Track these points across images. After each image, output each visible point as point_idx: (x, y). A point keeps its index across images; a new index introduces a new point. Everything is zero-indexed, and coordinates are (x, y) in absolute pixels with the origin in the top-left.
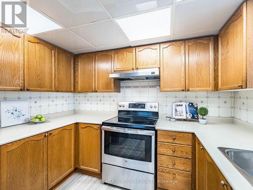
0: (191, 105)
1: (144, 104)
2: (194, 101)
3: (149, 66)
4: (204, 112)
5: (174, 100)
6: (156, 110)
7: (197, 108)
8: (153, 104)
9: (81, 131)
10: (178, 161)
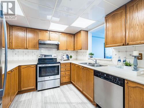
0: (67, 55)
1: (51, 55)
2: (68, 54)
3: (55, 40)
4: (71, 57)
5: (62, 53)
6: (56, 57)
7: (68, 56)
8: (55, 55)
9: (22, 70)
10: (67, 72)
